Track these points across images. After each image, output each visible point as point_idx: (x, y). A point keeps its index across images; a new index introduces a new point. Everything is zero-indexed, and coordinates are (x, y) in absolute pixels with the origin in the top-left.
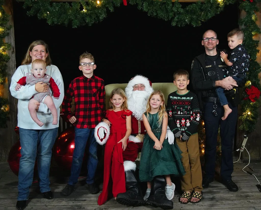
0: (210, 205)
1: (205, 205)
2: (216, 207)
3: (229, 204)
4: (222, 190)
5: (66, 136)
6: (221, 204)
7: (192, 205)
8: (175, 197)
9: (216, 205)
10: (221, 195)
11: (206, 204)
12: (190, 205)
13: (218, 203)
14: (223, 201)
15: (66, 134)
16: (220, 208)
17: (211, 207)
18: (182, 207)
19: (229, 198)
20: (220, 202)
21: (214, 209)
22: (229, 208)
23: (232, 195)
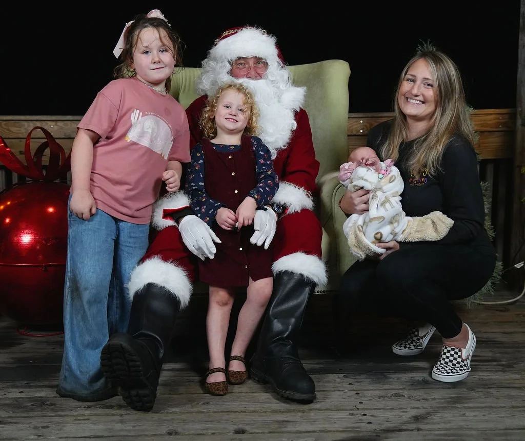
0: (451, 398)
1: (433, 397)
2: (471, 405)
3: (510, 397)
4: (481, 364)
5: (7, 208)
6: (485, 398)
7: (393, 397)
8: (339, 378)
9: (469, 399)
10: (480, 374)
11: (436, 396)
12: (388, 397)
13: (477, 395)
14: (491, 390)
15: (9, 203)
16: (486, 407)
17: (455, 402)
18: (360, 403)
19: (508, 383)
20: (481, 391)
21: (465, 408)
22: (513, 407)
23: (518, 376)
